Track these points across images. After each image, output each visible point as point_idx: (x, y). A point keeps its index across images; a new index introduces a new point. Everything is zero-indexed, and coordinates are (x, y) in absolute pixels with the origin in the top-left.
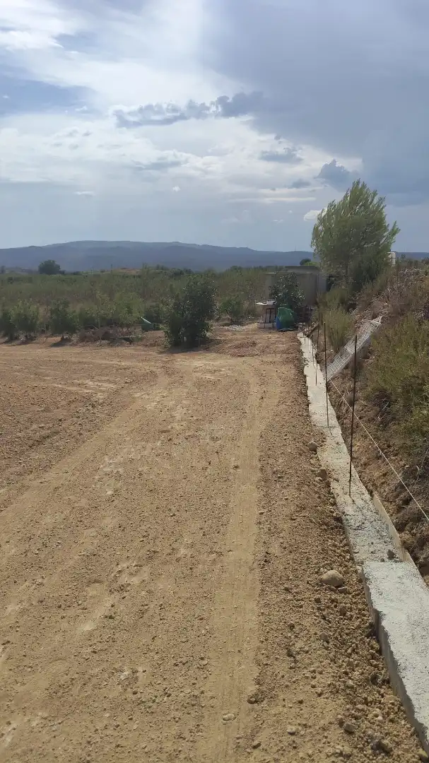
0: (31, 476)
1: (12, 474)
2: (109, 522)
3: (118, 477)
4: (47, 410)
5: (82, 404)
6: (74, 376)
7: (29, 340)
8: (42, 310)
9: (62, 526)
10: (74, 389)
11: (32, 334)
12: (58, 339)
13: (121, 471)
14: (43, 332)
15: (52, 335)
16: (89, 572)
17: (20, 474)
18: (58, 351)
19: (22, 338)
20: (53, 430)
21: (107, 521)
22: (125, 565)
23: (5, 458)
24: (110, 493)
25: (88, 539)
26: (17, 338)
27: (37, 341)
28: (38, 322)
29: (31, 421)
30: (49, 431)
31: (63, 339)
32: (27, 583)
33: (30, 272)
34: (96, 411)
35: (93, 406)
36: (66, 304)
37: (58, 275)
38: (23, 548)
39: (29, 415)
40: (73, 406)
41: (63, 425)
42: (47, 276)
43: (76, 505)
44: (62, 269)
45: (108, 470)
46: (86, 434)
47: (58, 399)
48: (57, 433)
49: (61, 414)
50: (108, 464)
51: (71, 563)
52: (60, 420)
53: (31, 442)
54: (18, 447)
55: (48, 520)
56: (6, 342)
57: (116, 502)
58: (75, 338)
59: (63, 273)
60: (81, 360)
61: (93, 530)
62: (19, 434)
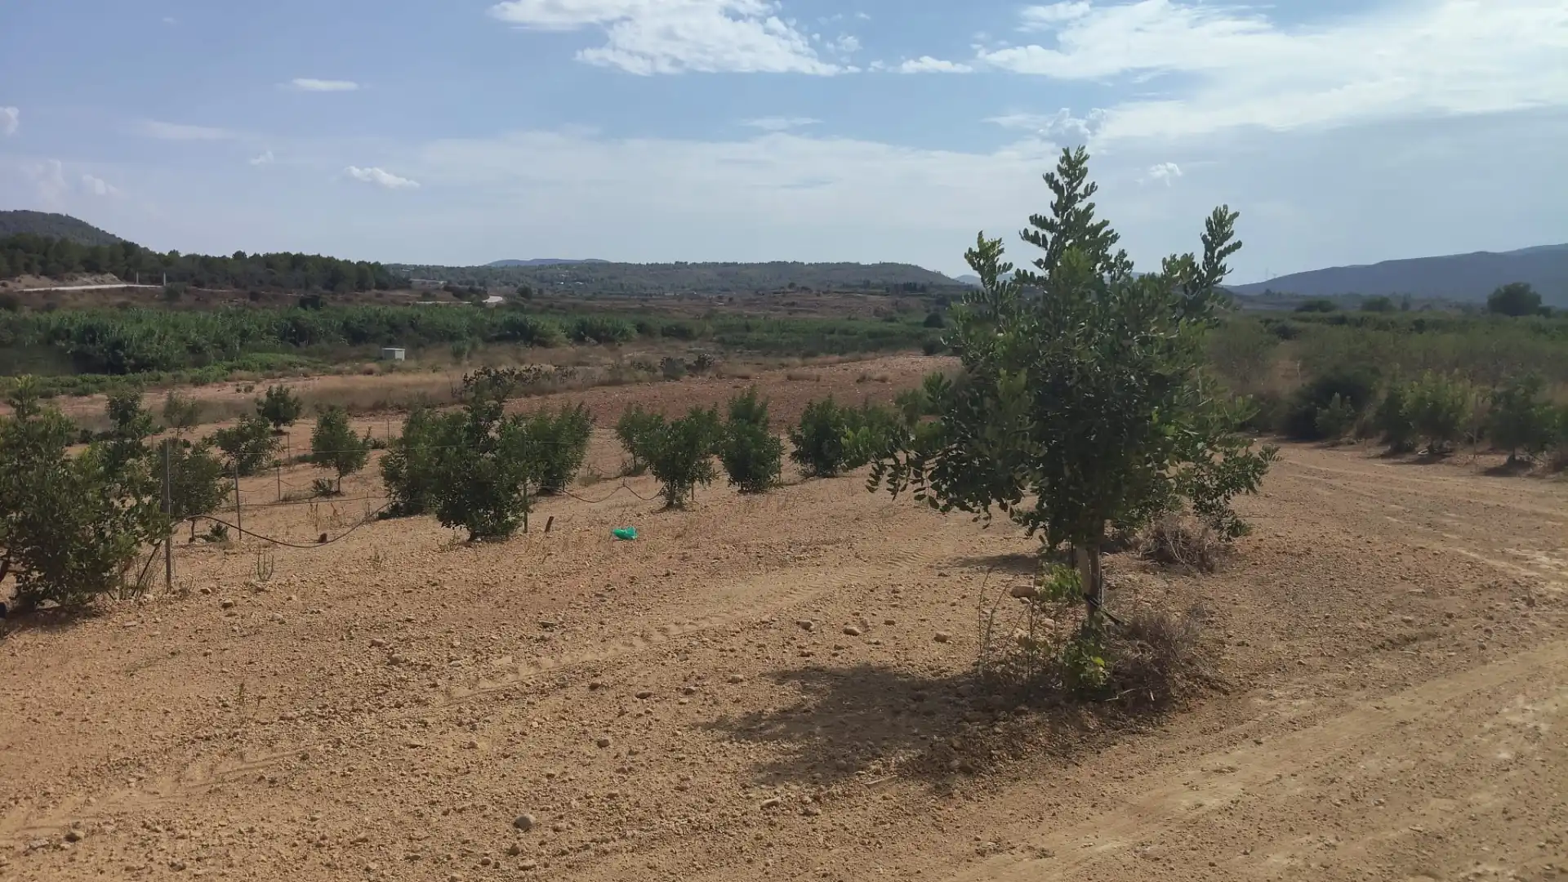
0: (1362, 694)
1: (1327, 681)
2: (1486, 799)
3: (1535, 735)
4: (1430, 593)
5: (1509, 595)
6: (1513, 540)
7: (1435, 456)
8: (1473, 397)
9: (1394, 780)
10: (1501, 564)
11: (1446, 444)
12: (1503, 459)
13: (1544, 727)
14: (1470, 441)
15: (1494, 450)
16: (1420, 857)
17: (1344, 686)
18: (1495, 484)
19: (1422, 450)
20: (1429, 630)
21: (1483, 796)
22: (1492, 869)
23: (1322, 655)
24: (1505, 755)
25: (1435, 812)
26: (1410, 449)
27: (1454, 460)
28: (1462, 421)
29: (1391, 607)
30: (1420, 630)
31: (1512, 459)
32: (1310, 838)
33: (1467, 308)
34: (1531, 613)
35: (1530, 603)
36: (1534, 385)
37: (1535, 318)
38: (1316, 790)
39: (1390, 597)
40: (1485, 596)
41: (1452, 626)
42: (1508, 318)
43: (1431, 756)
44: (1545, 302)
45: (1516, 719)
46: (1493, 649)
47: (1460, 577)
48: (1434, 636)
49: (1455, 604)
50: (1521, 711)
51: (1392, 835)
52: (1450, 616)
53: (1379, 641)
54: (1352, 644)
55: (1371, 765)
56: (1383, 456)
57: (1512, 773)
58: (1541, 461)
59: (1546, 312)
60: (1539, 510)
61: (1450, 801)
62: (1361, 625)
